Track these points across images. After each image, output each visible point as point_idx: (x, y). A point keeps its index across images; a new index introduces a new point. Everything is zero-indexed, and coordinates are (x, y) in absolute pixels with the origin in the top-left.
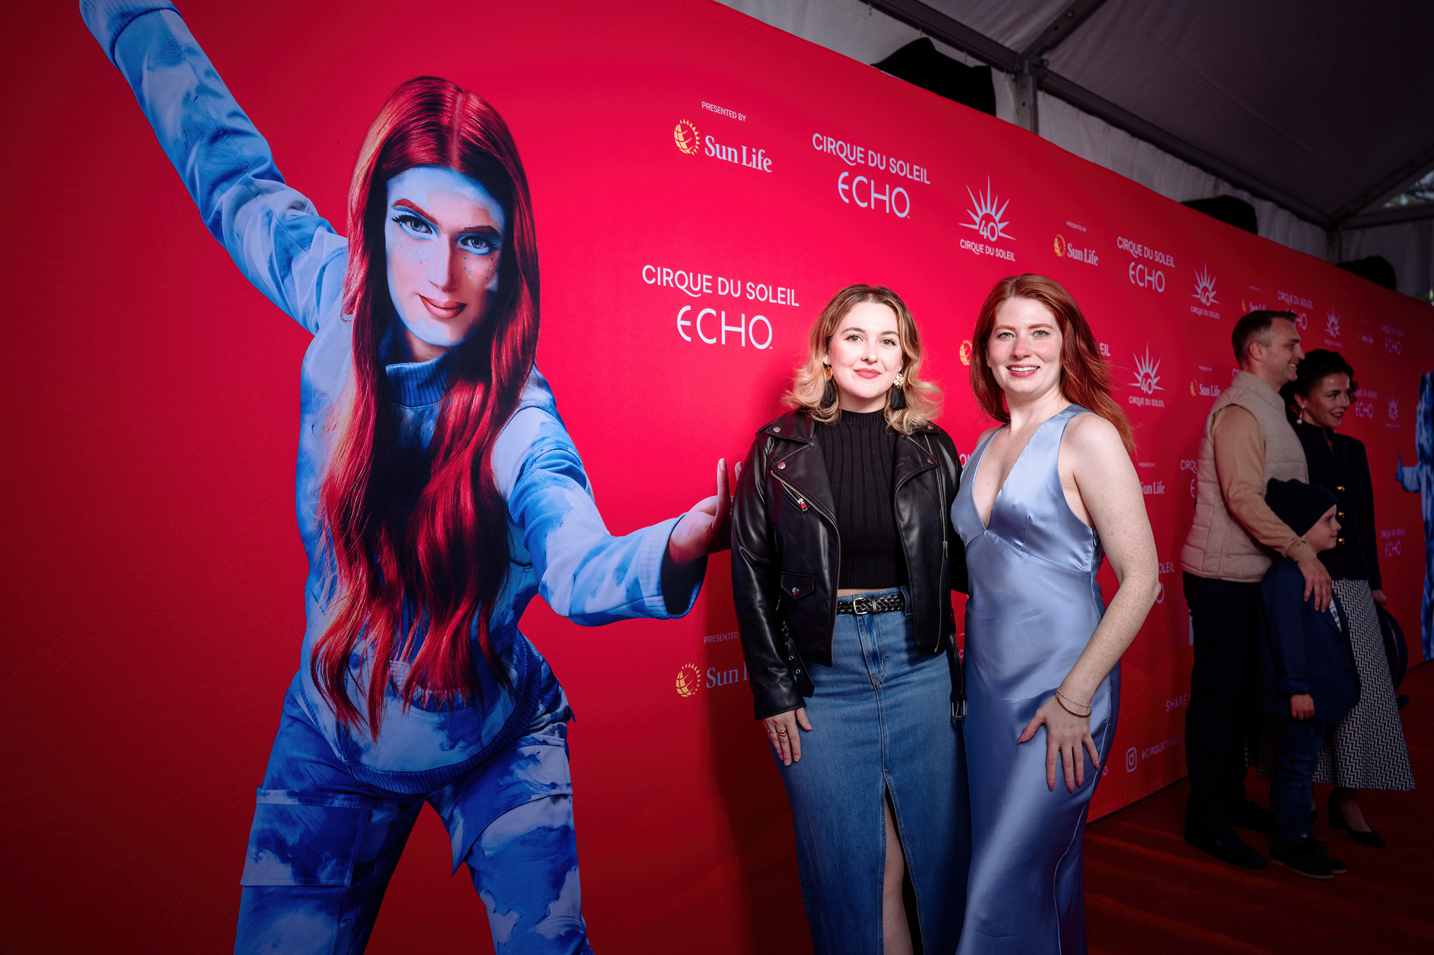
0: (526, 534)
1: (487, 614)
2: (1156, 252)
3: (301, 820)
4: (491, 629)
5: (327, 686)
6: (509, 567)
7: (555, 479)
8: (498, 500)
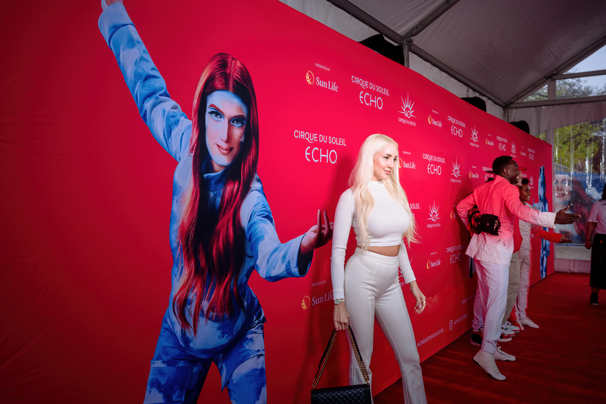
0: (251, 244)
1: (237, 279)
2: (460, 122)
3: (167, 373)
4: (238, 285)
5: (178, 314)
6: (245, 258)
7: (262, 220)
8: (242, 229)
